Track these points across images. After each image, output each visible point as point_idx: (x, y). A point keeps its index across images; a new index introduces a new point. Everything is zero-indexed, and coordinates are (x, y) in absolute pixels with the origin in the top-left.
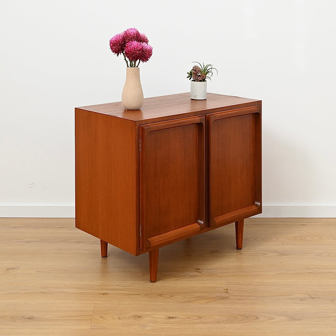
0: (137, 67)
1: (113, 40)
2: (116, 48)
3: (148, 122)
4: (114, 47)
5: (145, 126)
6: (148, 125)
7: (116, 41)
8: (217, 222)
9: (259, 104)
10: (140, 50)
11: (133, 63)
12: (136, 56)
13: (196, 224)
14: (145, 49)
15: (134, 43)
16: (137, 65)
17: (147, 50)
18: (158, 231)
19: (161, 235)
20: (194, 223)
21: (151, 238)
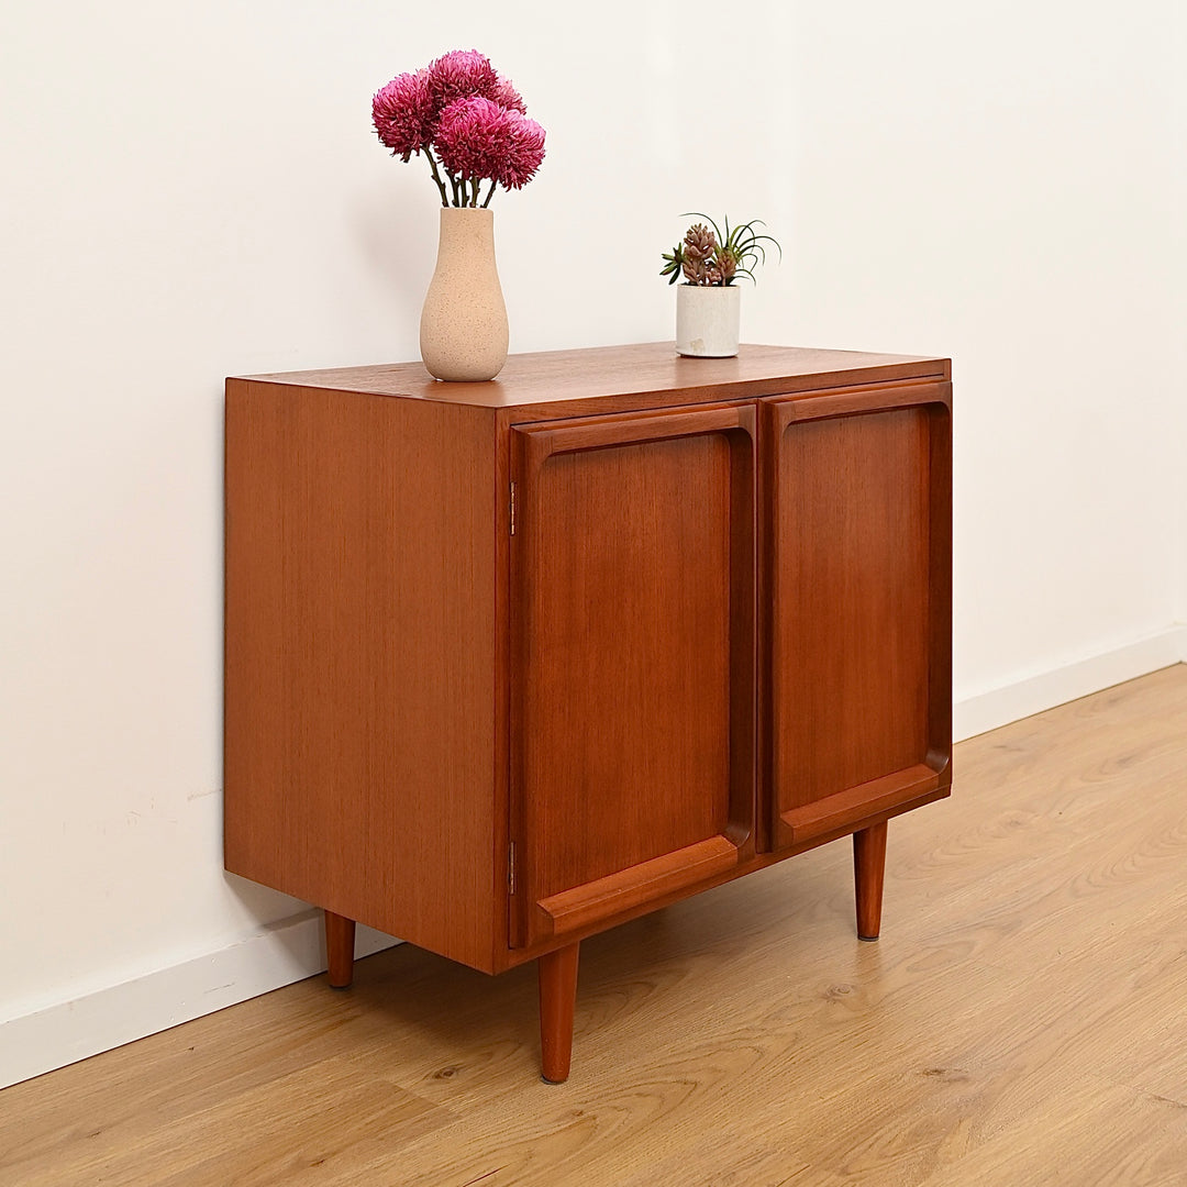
0: (485, 206)
1: (388, 92)
2: (400, 127)
3: (543, 414)
4: (392, 123)
5: (533, 430)
6: (545, 425)
7: (399, 99)
8: (798, 829)
9: (940, 370)
10: (499, 132)
11: (469, 192)
12: (485, 154)
13: (720, 838)
14: (517, 133)
15: (475, 102)
16: (481, 199)
17: (524, 140)
18: (577, 870)
19: (590, 885)
20: (714, 836)
21: (551, 899)
